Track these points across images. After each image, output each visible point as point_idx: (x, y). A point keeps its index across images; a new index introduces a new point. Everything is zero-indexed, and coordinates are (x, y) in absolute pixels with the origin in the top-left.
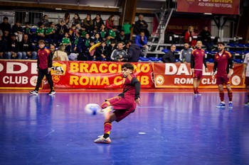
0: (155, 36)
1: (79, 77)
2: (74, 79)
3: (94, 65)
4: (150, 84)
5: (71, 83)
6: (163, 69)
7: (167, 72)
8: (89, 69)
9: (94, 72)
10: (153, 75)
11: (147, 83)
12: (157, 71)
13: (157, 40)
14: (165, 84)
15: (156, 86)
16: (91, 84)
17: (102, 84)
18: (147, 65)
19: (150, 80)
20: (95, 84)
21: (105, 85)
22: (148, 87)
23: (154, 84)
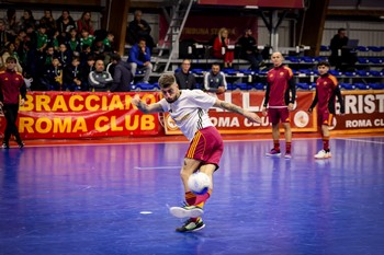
0: (163, 47)
1: (35, 119)
2: (27, 122)
3: (60, 98)
4: (156, 129)
5: (21, 129)
8: (51, 105)
9: (60, 110)
10: (161, 114)
11: (152, 126)
13: (166, 53)
15: (167, 132)
16: (55, 131)
17: (75, 131)
18: (151, 96)
19: (156, 122)
20: (62, 131)
21: (80, 131)
22: (154, 133)
23: (163, 129)
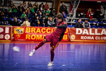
0: (71, 14)
1: (31, 35)
2: (28, 36)
3: (39, 29)
4: (68, 39)
5: (26, 38)
6: (75, 31)
7: (77, 33)
8: (36, 31)
9: (38, 33)
10: (69, 35)
11: (67, 38)
12: (71, 32)
13: (72, 16)
14: (76, 39)
15: (71, 41)
16: (37, 39)
17: (43, 39)
18: (67, 29)
19: (68, 37)
20: (39, 39)
22: (67, 41)
23: (70, 39)
